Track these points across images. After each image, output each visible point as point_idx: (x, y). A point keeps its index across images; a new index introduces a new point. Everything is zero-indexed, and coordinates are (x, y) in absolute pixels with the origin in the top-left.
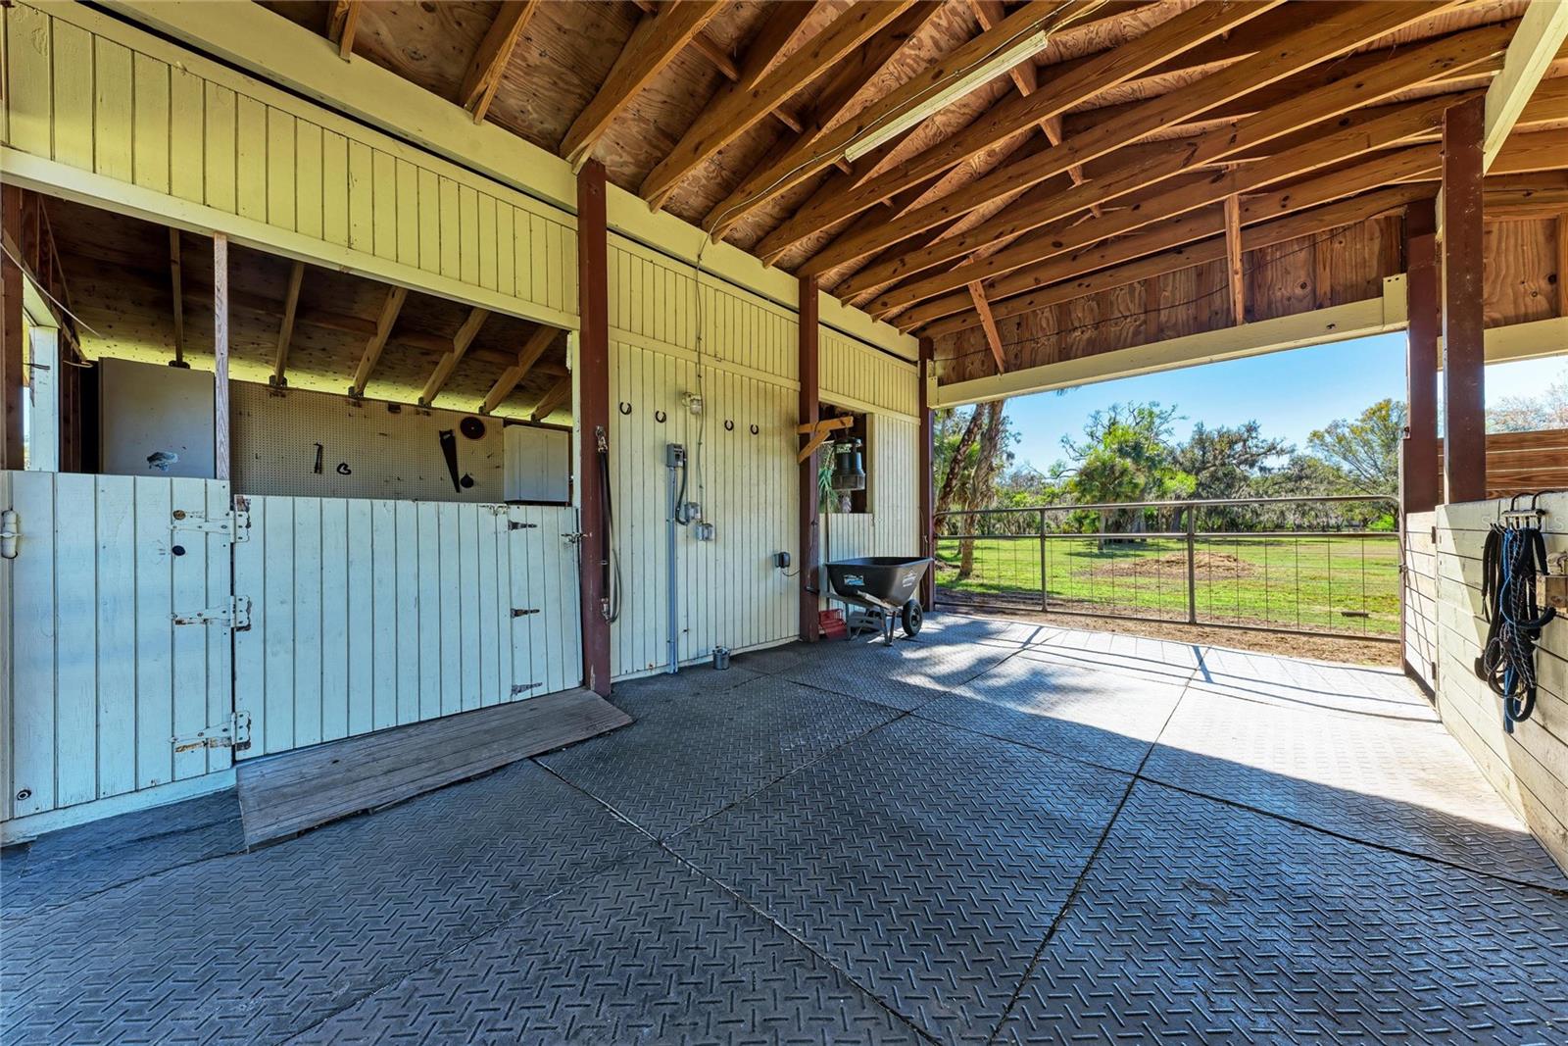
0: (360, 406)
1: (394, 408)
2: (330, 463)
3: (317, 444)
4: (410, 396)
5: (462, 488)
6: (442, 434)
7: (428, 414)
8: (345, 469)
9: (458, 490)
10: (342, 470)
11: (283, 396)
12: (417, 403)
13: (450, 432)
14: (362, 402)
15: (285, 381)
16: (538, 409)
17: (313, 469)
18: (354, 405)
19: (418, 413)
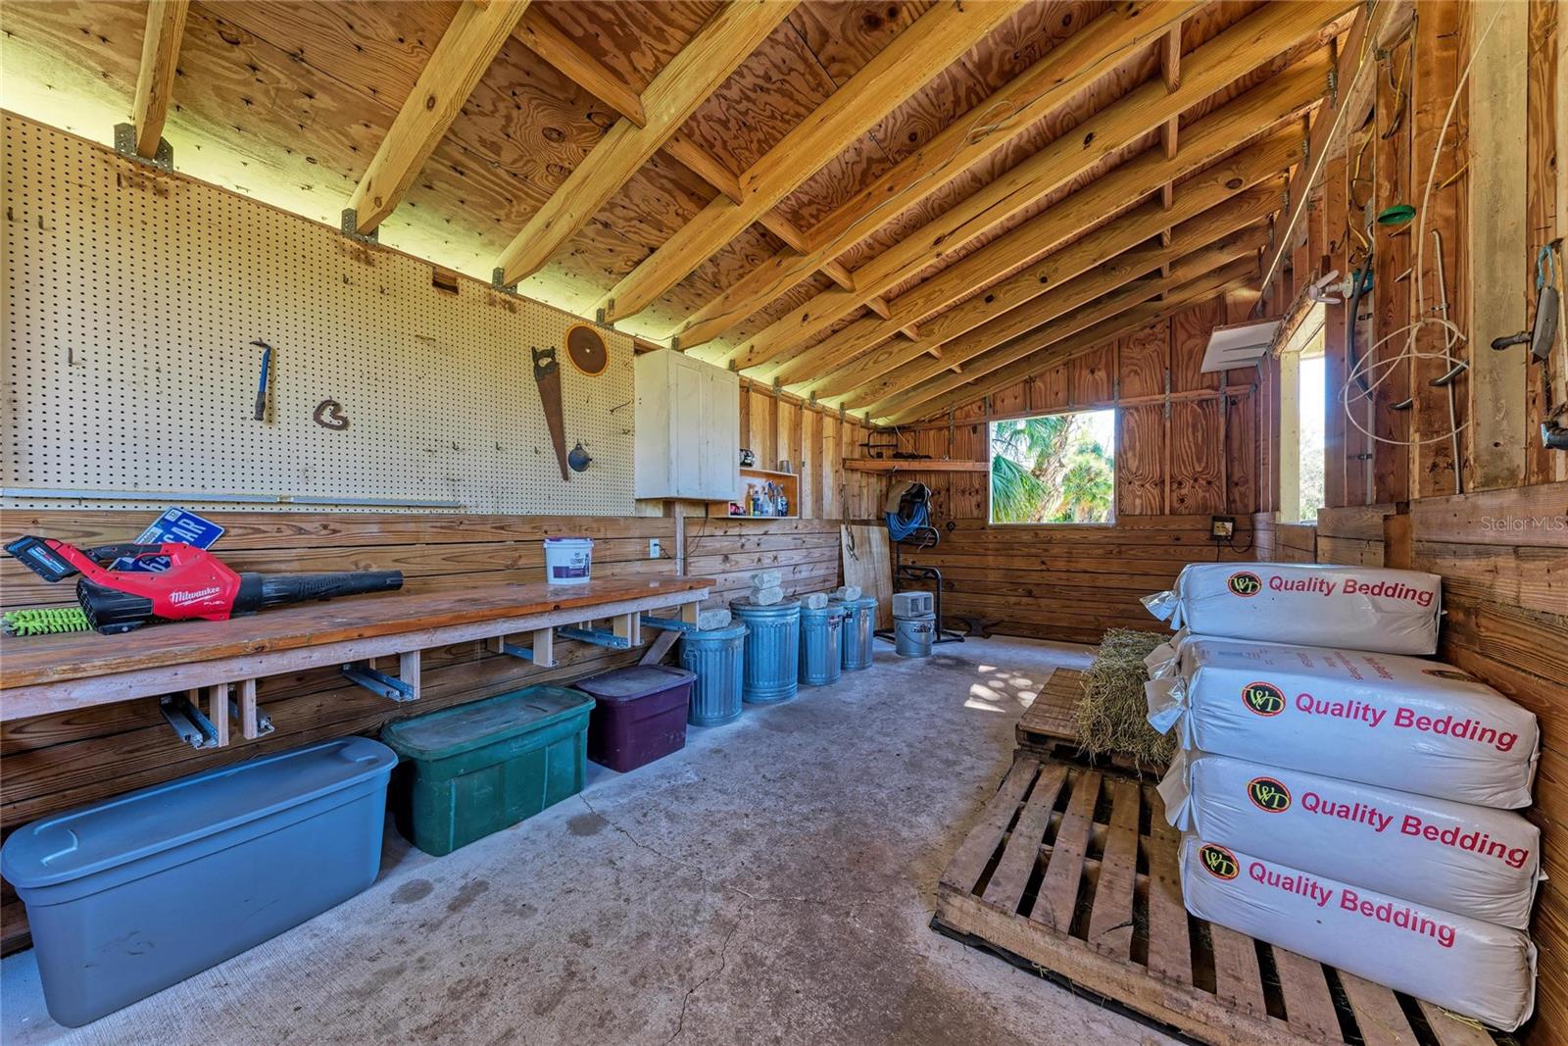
0: (369, 262)
1: (445, 283)
2: (294, 396)
3: (261, 344)
4: (476, 263)
5: (571, 471)
6: (536, 355)
7: (512, 309)
8: (334, 415)
9: (566, 477)
10: (326, 416)
11: (162, 192)
12: (489, 280)
13: (551, 353)
14: (374, 254)
15: (164, 151)
16: (687, 328)
17: (250, 410)
18: (357, 256)
19: (492, 303)
